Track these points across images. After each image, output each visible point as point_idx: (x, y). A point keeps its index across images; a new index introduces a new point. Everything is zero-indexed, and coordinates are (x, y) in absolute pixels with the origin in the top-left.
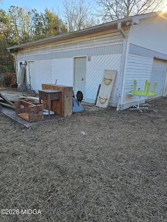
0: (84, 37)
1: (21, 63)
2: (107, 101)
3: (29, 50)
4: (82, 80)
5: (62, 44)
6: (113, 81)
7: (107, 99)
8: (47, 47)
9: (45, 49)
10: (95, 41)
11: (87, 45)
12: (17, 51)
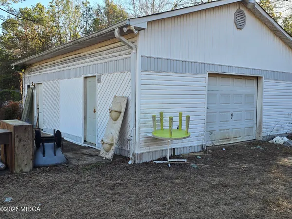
0: (93, 47)
1: (29, 86)
2: (114, 147)
3: (38, 66)
4: (95, 112)
5: (71, 57)
6: (122, 114)
7: (112, 144)
8: (55, 61)
9: (54, 65)
10: (104, 52)
11: (97, 58)
12: (25, 67)
